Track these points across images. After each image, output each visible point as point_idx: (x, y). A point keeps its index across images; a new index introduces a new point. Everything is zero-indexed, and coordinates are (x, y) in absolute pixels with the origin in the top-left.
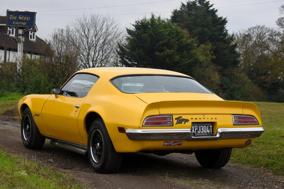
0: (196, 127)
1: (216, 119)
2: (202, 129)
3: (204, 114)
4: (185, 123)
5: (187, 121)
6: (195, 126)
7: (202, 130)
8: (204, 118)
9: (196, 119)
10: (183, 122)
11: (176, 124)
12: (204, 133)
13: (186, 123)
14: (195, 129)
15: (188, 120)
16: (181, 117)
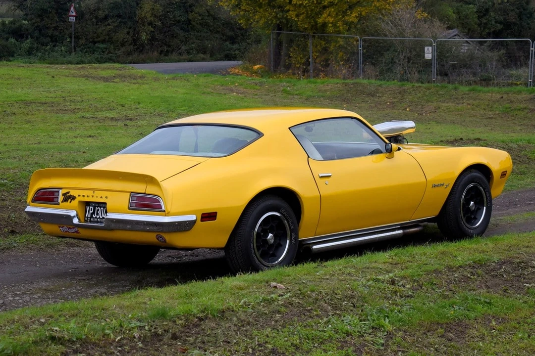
0: (91, 209)
1: (106, 197)
2: (99, 212)
3: (94, 190)
4: (71, 202)
5: (73, 198)
6: (91, 207)
7: (97, 214)
8: (93, 196)
9: (83, 196)
10: (70, 200)
11: (62, 202)
12: (99, 218)
13: (73, 201)
14: (90, 212)
15: (75, 197)
16: (68, 193)
